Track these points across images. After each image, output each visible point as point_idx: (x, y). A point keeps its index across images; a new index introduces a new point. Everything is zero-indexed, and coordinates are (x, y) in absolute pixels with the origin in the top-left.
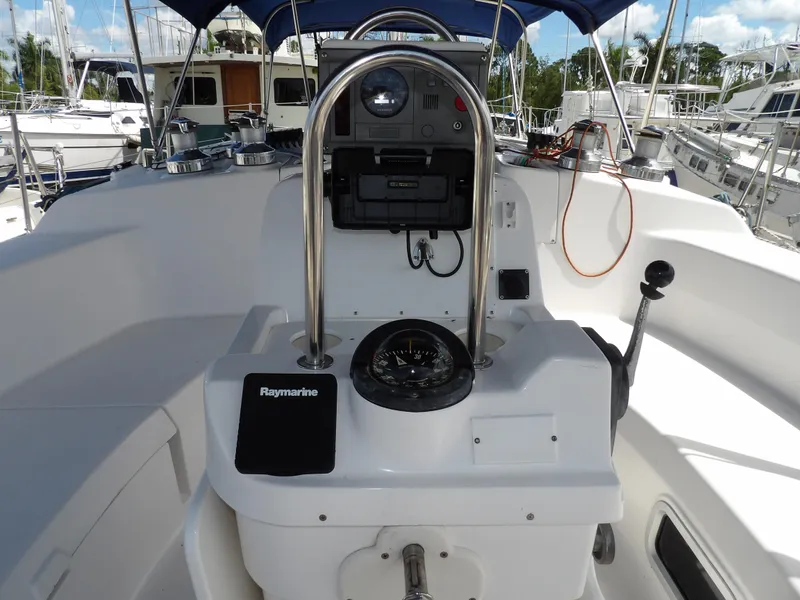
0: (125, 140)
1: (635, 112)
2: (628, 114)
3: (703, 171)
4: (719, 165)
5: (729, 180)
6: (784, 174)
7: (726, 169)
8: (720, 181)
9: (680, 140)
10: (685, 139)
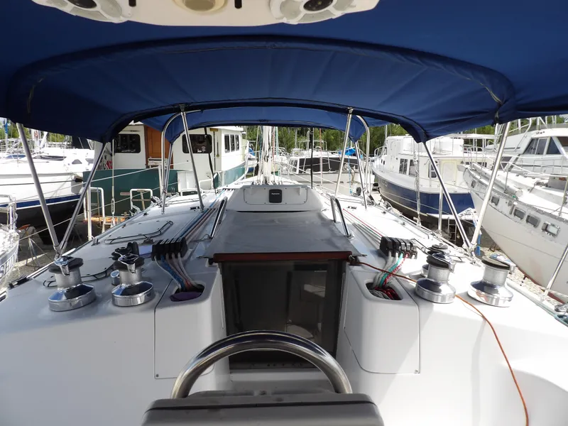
0: (73, 177)
1: (438, 152)
2: (434, 153)
3: (496, 205)
4: (508, 201)
5: (518, 213)
6: (560, 213)
7: (514, 205)
8: (511, 213)
9: (474, 177)
10: (478, 177)
